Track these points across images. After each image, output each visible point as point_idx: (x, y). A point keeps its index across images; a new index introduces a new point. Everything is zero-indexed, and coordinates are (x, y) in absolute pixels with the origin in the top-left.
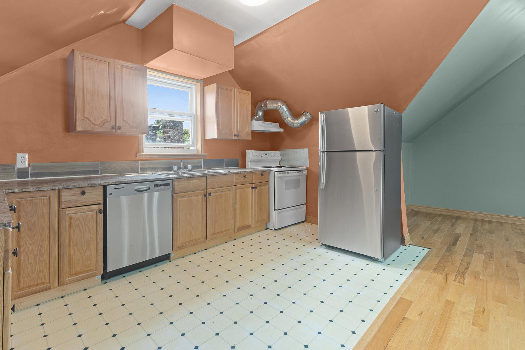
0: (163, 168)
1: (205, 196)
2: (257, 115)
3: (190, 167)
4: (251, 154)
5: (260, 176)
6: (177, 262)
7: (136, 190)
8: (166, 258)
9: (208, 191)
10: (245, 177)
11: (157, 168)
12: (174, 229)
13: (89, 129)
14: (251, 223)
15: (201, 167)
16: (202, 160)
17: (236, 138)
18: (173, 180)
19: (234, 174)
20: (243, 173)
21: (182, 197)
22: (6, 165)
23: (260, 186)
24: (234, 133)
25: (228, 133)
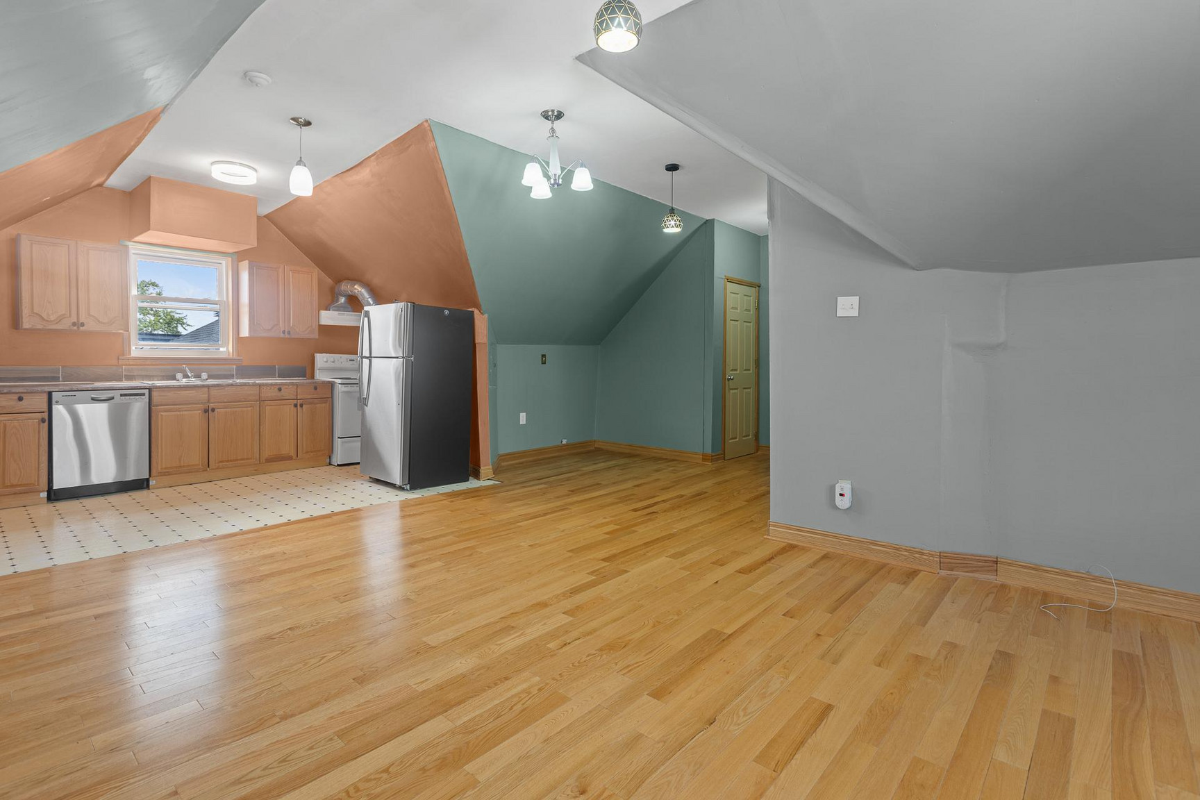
0: (164, 376)
1: (206, 411)
2: (337, 301)
3: (204, 375)
4: (321, 359)
5: (312, 390)
6: (157, 491)
7: (93, 399)
8: (142, 483)
9: (212, 405)
10: (280, 390)
11: (153, 376)
12: (153, 450)
13: (39, 327)
14: (293, 453)
15: (231, 377)
16: (235, 367)
17: (287, 336)
18: (150, 390)
19: (260, 385)
20: (276, 384)
21: (166, 411)
23: (312, 403)
24: (282, 329)
25: (271, 329)
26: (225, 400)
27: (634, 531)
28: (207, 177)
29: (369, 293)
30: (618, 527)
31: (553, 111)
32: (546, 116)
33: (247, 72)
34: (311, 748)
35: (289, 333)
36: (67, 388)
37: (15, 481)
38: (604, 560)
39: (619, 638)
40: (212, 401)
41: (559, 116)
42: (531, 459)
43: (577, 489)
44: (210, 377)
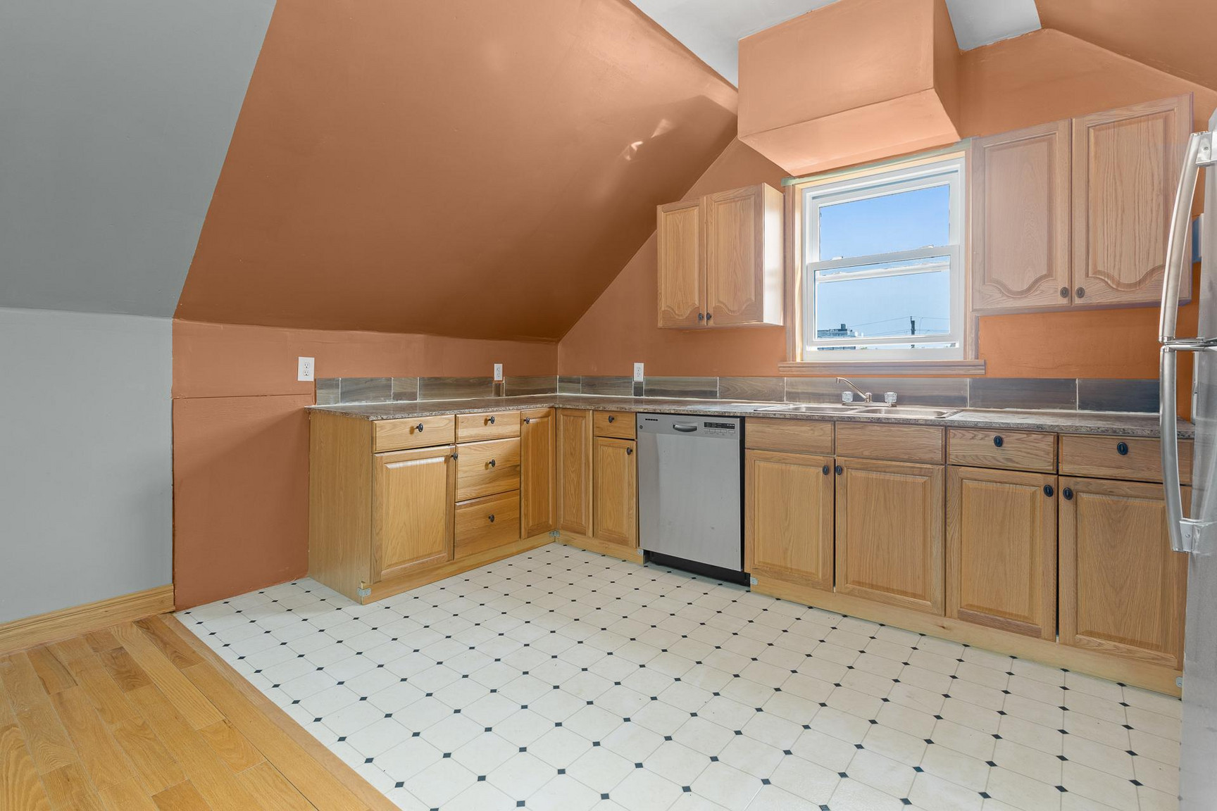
1: (825, 471)
3: (891, 397)
6: (766, 602)
9: (840, 460)
10: (999, 442)
15: (960, 402)
16: (968, 380)
17: (1074, 301)
18: (743, 419)
19: (946, 427)
20: (987, 428)
21: (767, 460)
22: (625, 377)
23: (1110, 493)
24: (1063, 283)
25: (1029, 289)
26: (866, 453)
35: (1081, 293)
37: (610, 527)
40: (839, 450)
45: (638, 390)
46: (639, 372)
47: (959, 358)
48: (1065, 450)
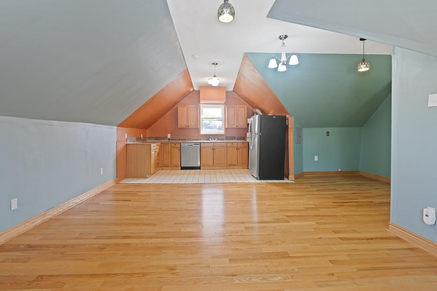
0: (207, 139)
1: (213, 149)
3: (216, 139)
5: (242, 144)
6: (202, 170)
7: (189, 145)
8: (199, 168)
10: (232, 144)
11: (205, 139)
13: (181, 127)
14: (236, 164)
15: (224, 140)
16: (225, 137)
17: (237, 127)
18: (200, 143)
19: (227, 142)
20: (231, 142)
21: (204, 149)
22: (166, 137)
23: (242, 149)
24: (236, 125)
25: (233, 125)
26: (218, 147)
27: (319, 210)
28: (207, 83)
29: (261, 112)
30: (315, 207)
31: (283, 36)
32: (280, 38)
33: (193, 55)
34: (149, 233)
35: (238, 126)
36: (183, 142)
37: (175, 164)
38: (287, 216)
39: (248, 241)
41: (286, 37)
42: (320, 175)
43: (321, 190)
44: (218, 140)
45: (169, 139)
46: (169, 136)
47: (223, 133)
48: (238, 144)
